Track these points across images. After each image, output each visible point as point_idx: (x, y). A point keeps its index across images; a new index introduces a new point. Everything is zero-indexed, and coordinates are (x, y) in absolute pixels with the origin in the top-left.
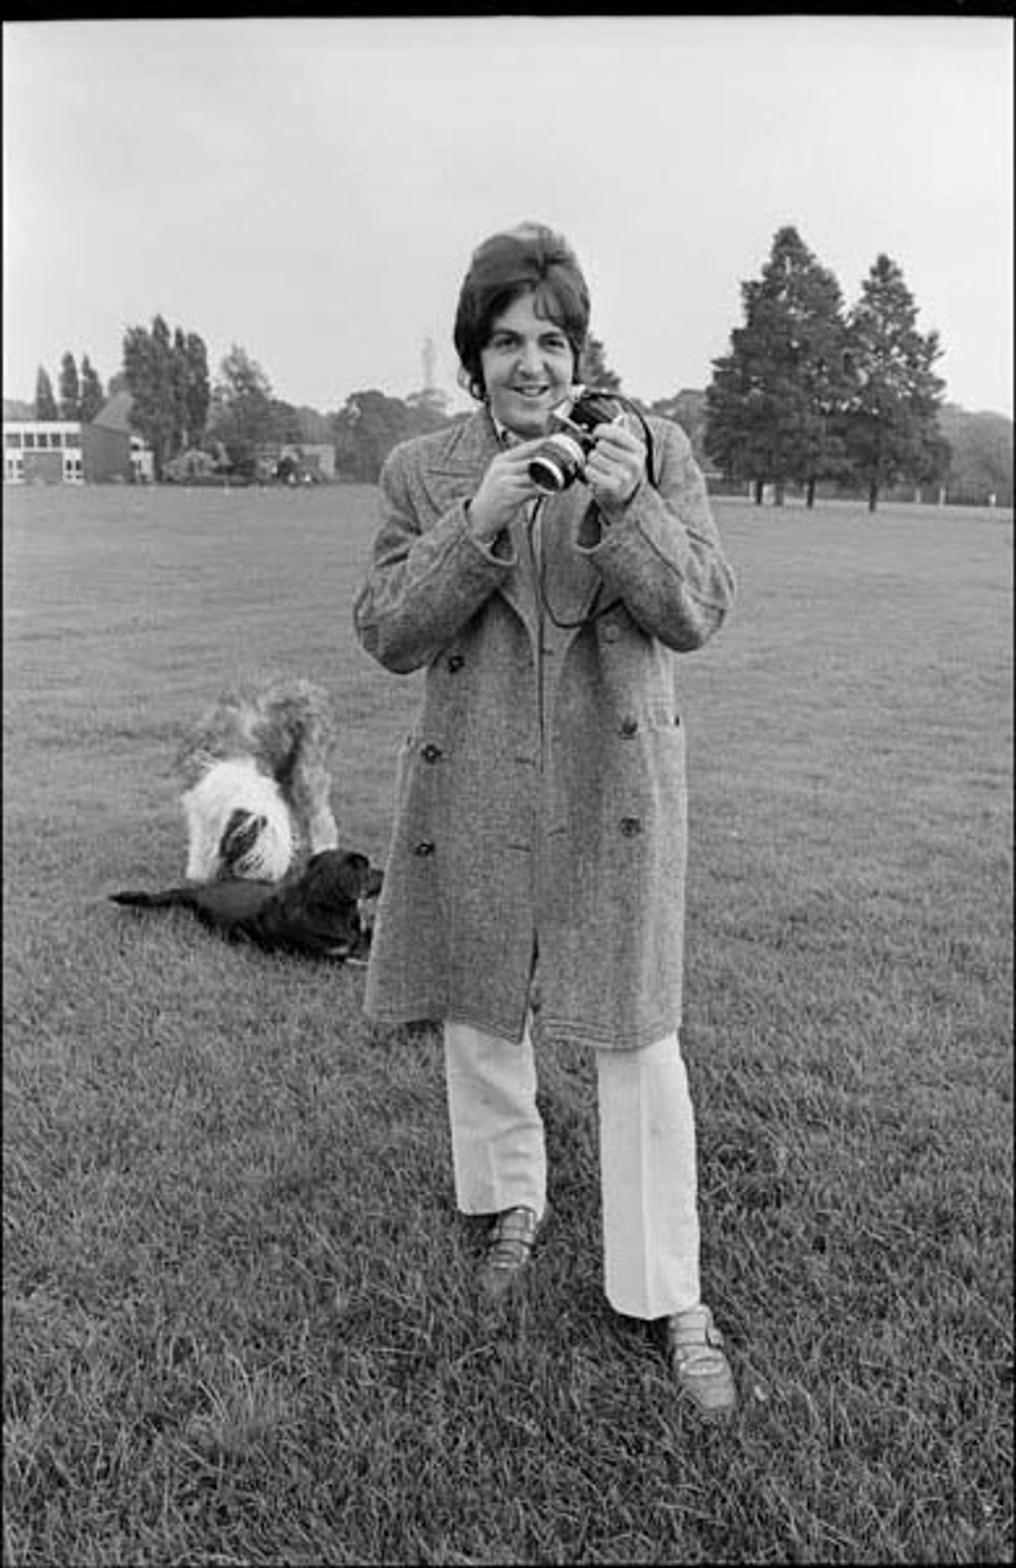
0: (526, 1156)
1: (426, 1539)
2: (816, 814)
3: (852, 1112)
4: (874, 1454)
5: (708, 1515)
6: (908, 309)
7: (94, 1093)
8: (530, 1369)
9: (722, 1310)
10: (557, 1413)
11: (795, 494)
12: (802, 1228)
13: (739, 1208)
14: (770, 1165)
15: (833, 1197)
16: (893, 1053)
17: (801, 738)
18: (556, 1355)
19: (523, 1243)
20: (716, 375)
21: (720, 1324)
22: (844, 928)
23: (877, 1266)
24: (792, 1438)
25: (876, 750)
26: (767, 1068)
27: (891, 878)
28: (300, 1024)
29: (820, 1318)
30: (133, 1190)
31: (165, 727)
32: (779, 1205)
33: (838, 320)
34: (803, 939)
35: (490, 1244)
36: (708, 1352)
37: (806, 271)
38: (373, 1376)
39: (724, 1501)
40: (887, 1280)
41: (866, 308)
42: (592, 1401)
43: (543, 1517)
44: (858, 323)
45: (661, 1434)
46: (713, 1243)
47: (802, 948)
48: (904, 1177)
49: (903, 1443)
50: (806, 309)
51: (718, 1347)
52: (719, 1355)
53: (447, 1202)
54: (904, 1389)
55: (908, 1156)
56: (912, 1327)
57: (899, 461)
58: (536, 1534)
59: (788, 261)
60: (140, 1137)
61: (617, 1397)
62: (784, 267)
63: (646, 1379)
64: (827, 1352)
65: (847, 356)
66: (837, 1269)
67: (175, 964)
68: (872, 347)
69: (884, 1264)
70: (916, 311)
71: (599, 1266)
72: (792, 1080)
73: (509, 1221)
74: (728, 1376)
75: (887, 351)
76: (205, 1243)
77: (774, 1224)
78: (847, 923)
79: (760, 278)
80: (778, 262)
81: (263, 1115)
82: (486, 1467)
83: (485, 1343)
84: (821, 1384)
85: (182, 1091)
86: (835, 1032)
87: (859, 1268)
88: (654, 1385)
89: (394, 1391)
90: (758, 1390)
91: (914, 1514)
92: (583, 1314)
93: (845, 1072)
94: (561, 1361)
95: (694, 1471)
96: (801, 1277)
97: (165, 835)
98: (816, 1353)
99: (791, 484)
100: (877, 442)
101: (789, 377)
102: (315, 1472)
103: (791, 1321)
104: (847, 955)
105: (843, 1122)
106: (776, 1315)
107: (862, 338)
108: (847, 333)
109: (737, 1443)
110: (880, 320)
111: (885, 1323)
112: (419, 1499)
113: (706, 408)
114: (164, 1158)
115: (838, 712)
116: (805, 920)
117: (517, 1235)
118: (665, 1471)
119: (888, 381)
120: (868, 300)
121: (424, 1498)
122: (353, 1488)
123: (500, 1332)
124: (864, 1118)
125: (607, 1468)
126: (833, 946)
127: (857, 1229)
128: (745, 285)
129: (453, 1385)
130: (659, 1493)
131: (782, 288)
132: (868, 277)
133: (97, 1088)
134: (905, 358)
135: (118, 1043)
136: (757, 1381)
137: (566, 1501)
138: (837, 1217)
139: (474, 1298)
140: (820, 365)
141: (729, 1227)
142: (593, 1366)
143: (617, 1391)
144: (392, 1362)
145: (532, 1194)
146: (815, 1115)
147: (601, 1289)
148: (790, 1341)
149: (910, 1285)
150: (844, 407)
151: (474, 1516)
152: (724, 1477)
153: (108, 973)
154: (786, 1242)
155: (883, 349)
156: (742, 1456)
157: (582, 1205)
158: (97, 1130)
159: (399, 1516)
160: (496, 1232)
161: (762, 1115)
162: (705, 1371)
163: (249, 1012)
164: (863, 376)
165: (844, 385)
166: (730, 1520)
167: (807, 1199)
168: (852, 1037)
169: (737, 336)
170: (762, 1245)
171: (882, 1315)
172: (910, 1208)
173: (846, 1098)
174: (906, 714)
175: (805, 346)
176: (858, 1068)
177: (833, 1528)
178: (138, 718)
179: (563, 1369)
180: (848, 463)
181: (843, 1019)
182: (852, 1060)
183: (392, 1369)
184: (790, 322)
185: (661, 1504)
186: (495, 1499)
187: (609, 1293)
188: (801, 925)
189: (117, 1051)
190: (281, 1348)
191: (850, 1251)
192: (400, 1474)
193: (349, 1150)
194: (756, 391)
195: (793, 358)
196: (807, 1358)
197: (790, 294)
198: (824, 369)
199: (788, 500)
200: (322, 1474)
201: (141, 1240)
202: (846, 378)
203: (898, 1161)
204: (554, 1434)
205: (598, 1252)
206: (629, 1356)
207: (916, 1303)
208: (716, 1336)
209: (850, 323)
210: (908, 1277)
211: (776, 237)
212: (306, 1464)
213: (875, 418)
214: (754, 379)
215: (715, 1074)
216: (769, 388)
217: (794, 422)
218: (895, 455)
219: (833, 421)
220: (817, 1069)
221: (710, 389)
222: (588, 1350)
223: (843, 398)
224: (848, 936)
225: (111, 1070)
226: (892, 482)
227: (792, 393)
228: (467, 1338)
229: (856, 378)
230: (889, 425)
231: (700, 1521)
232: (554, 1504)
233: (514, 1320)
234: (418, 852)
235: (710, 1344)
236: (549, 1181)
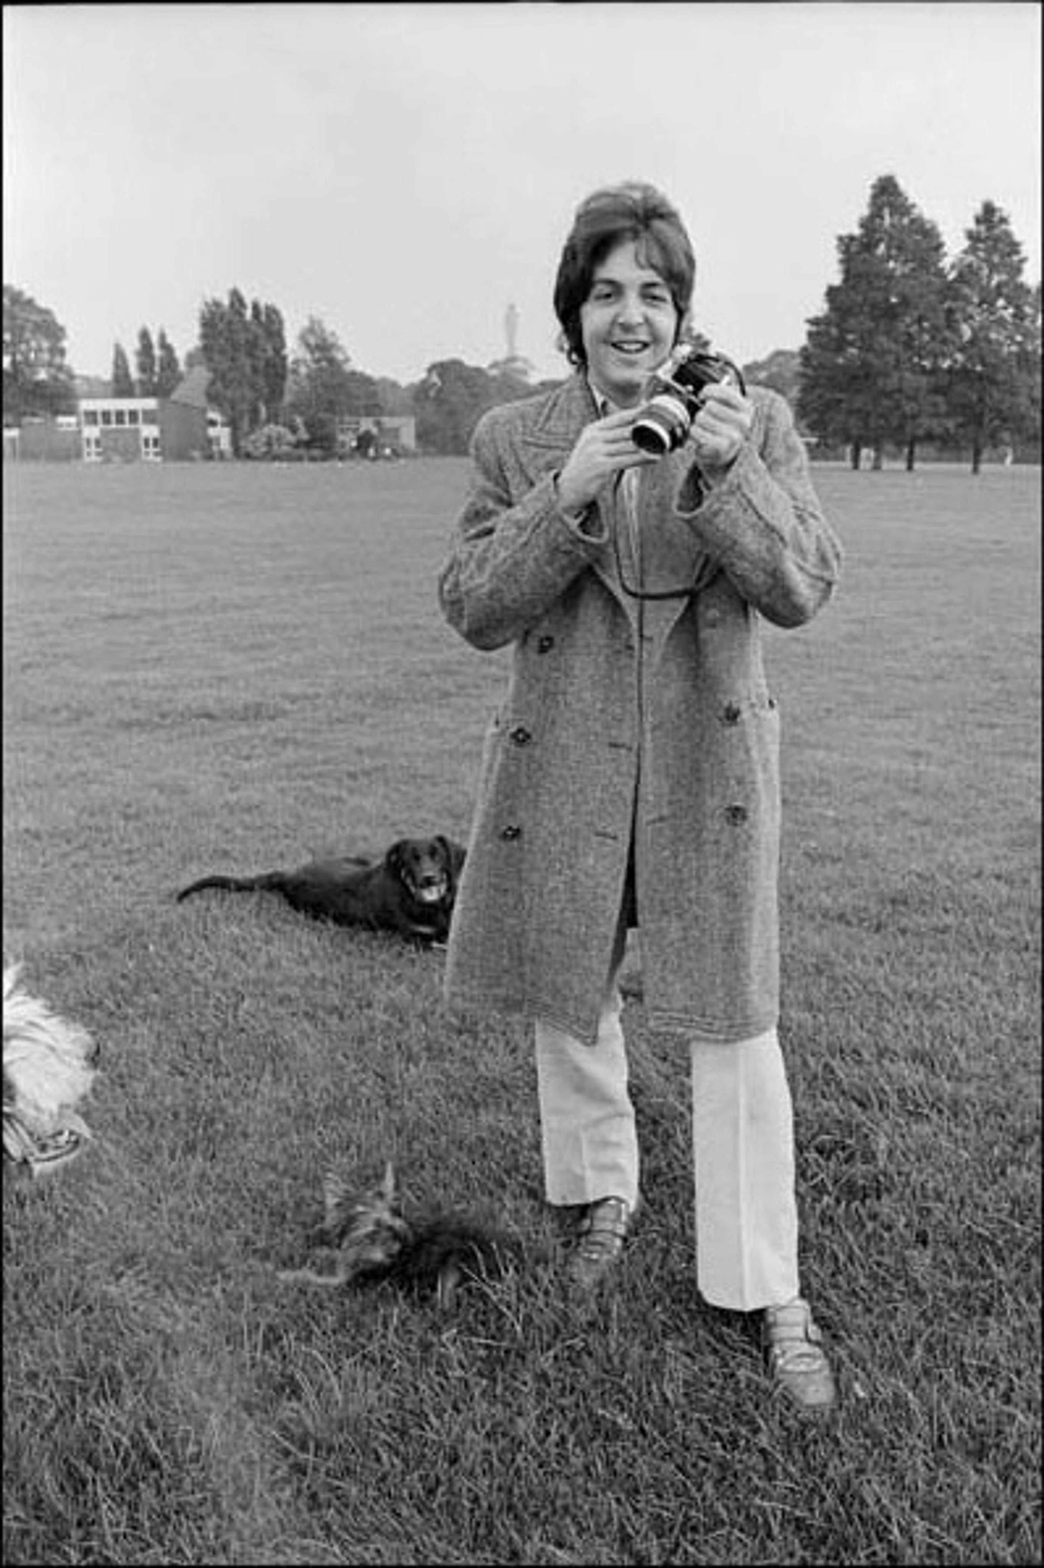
0: (618, 1145)
1: (519, 1531)
2: (916, 791)
3: (956, 1103)
4: (980, 1454)
5: (806, 1514)
6: (1015, 258)
7: (180, 1079)
8: (622, 1362)
9: (820, 1304)
10: (650, 1407)
11: (894, 457)
12: (903, 1220)
13: (838, 1201)
14: (870, 1157)
15: (935, 1189)
16: (997, 1041)
17: (899, 712)
18: (648, 1348)
19: (614, 1234)
20: (810, 334)
21: (818, 1319)
22: (946, 911)
23: (982, 1261)
24: (893, 1437)
25: (980, 725)
26: (866, 1056)
27: (996, 859)
28: (385, 1010)
29: (923, 1314)
30: (219, 1176)
31: (246, 708)
32: (879, 1198)
33: (940, 273)
34: (904, 922)
35: (579, 1235)
36: (806, 1348)
37: (906, 221)
38: (462, 1366)
39: (823, 1499)
40: (992, 1276)
41: (970, 258)
42: (686, 1395)
43: (636, 1511)
44: (961, 275)
45: (756, 1431)
46: (811, 1236)
47: (903, 931)
48: (1010, 1170)
49: (1010, 1444)
50: (906, 262)
51: (816, 1343)
52: (817, 1351)
53: (535, 1192)
54: (1012, 1389)
55: (1015, 1148)
56: (1018, 1324)
57: (1004, 420)
58: (630, 1530)
59: (886, 212)
60: (226, 1125)
61: (712, 1391)
62: (882, 218)
63: (742, 1373)
64: (930, 1349)
65: (950, 312)
66: (939, 1263)
67: (259, 949)
68: (976, 300)
69: (989, 1259)
70: (1023, 261)
71: (691, 1258)
72: (893, 1069)
73: (600, 1212)
74: (826, 1372)
75: (992, 304)
76: (291, 1231)
77: (874, 1217)
78: (949, 905)
79: (857, 231)
80: (876, 213)
81: (349, 1102)
82: (577, 1462)
83: (575, 1336)
84: (924, 1382)
85: (267, 1077)
86: (938, 1019)
87: (963, 1264)
88: (749, 1379)
89: (484, 1382)
90: (857, 1386)
91: (1021, 1517)
92: (677, 1308)
93: (948, 1060)
94: (654, 1354)
95: (792, 1469)
96: (902, 1272)
97: (247, 818)
98: (919, 1350)
99: (889, 447)
100: (981, 400)
101: (888, 333)
102: (406, 1462)
103: (892, 1317)
104: (949, 939)
105: (947, 1112)
106: (877, 1310)
107: (966, 290)
108: (949, 286)
109: (837, 1442)
110: (985, 271)
111: (991, 1321)
112: (510, 1491)
113: (801, 369)
114: (250, 1145)
115: (940, 685)
116: (905, 903)
117: (608, 1226)
118: (762, 1467)
119: (993, 336)
120: (972, 250)
121: (516, 1491)
122: (443, 1478)
123: (592, 1324)
124: (968, 1107)
125: (702, 1464)
126: (936, 929)
127: (961, 1222)
128: (841, 239)
129: (543, 1377)
130: (756, 1490)
131: (880, 240)
132: (972, 225)
133: (182, 1074)
134: (1011, 310)
135: (203, 1029)
136: (857, 1378)
137: (659, 1496)
138: (939, 1210)
139: (564, 1289)
140: (920, 320)
141: (826, 1219)
142: (688, 1361)
143: (712, 1385)
144: (482, 1353)
145: (624, 1184)
146: (918, 1106)
147: (693, 1282)
148: (891, 1338)
149: (1017, 1282)
150: (946, 364)
151: (566, 1509)
152: (822, 1476)
153: (191, 958)
154: (886, 1235)
155: (987, 301)
156: (841, 1454)
157: (675, 1195)
158: (183, 1116)
159: (490, 1508)
160: (586, 1223)
161: (861, 1104)
162: (803, 1368)
163: (334, 997)
164: (967, 332)
165: (945, 341)
166: (828, 1519)
167: (908, 1191)
168: (956, 1025)
169: (832, 293)
170: (862, 1238)
171: (987, 1313)
172: (1015, 1202)
173: (948, 1086)
175: (905, 301)
176: (962, 1057)
177: (937, 1530)
178: (219, 700)
179: (655, 1362)
180: (950, 424)
181: (945, 1006)
182: (956, 1049)
183: (481, 1359)
184: (890, 277)
185: (758, 1501)
186: (587, 1492)
187: (701, 1285)
188: (902, 908)
189: (203, 1036)
190: (370, 1337)
191: (954, 1245)
192: (491, 1465)
193: (437, 1138)
194: (853, 351)
195: (891, 314)
196: (909, 1354)
197: (888, 248)
198: (926, 324)
199: (886, 465)
200: (412, 1464)
201: (228, 1227)
202: (947, 334)
203: (1004, 1152)
204: (647, 1427)
205: (690, 1243)
206: (723, 1350)
207: (1023, 1300)
208: (814, 1332)
209: (952, 276)
210: (1014, 1274)
211: (874, 187)
212: (397, 1454)
213: (980, 377)
214: (850, 337)
215: (812, 1061)
216: (866, 347)
217: (892, 382)
218: (999, 412)
219: (933, 380)
220: (917, 1056)
221: (804, 349)
222: (681, 1344)
223: (944, 355)
224: (949, 919)
225: (196, 1056)
226: (996, 442)
227: (889, 352)
228: (557, 1330)
229: (957, 332)
230: (993, 382)
231: (797, 1519)
232: (647, 1499)
233: (605, 1313)
234: (504, 836)
235: (809, 1340)
236: (641, 1172)
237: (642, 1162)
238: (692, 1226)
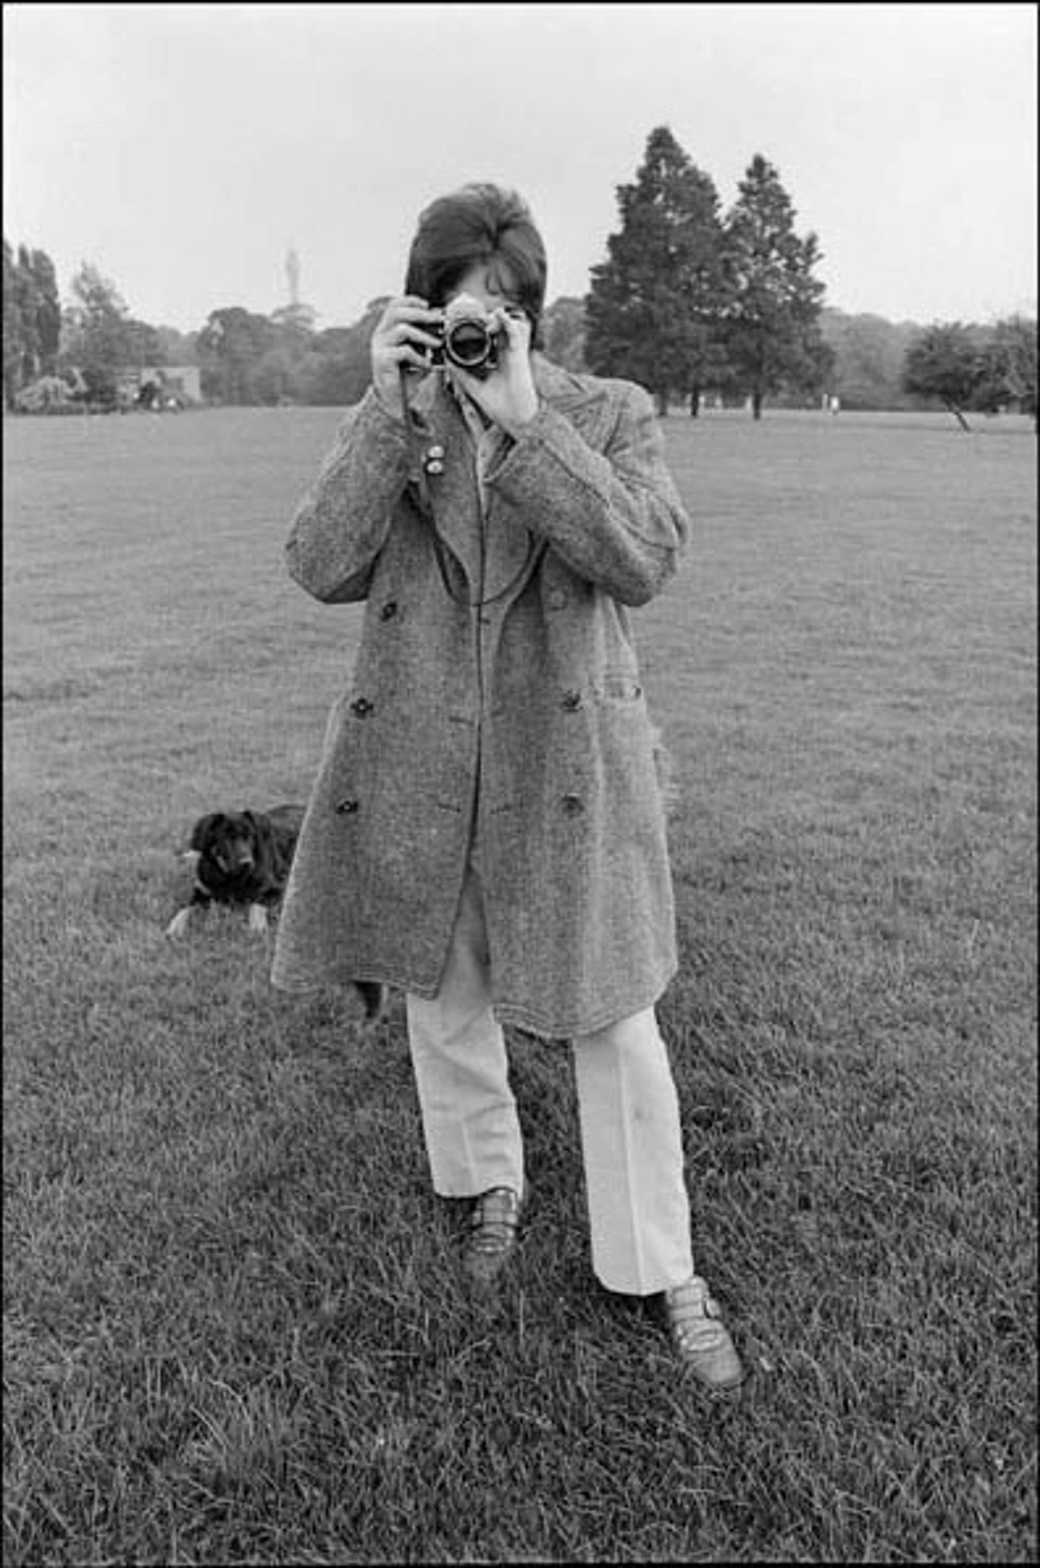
0: (502, 1136)
1: (450, 1549)
2: (742, 746)
3: (819, 1061)
4: (884, 1415)
5: (731, 1497)
6: (786, 211)
7: (34, 1098)
8: (533, 1359)
9: (718, 1279)
10: (568, 1405)
11: (679, 403)
12: (786, 1186)
13: (721, 1172)
14: (746, 1123)
15: (811, 1153)
16: (849, 996)
17: (717, 666)
18: (557, 1342)
19: (505, 1224)
20: (594, 282)
21: (716, 1294)
22: (787, 867)
23: (862, 1220)
24: (802, 1407)
25: (793, 676)
26: (729, 1020)
27: (826, 811)
28: (244, 1005)
29: (815, 1281)
30: (91, 1202)
31: (56, 686)
32: (758, 1166)
33: (716, 224)
34: (748, 882)
35: (473, 1228)
36: (707, 1325)
37: (681, 172)
38: (372, 1381)
39: (744, 1478)
40: (874, 1235)
41: (744, 210)
42: (599, 1386)
43: (565, 1513)
44: (736, 226)
45: (671, 1415)
46: (700, 1208)
47: (747, 890)
48: (878, 1126)
49: (912, 1403)
50: (683, 212)
51: (716, 1318)
52: (718, 1325)
53: (423, 1187)
54: (905, 1347)
55: (880, 1105)
56: (904, 1281)
57: (783, 368)
58: (561, 1532)
59: (662, 162)
60: (90, 1143)
61: (624, 1380)
62: (658, 169)
63: (651, 1358)
64: (826, 1315)
65: (726, 262)
66: (823, 1228)
67: (103, 949)
68: (751, 250)
69: (869, 1216)
70: (793, 213)
71: (586, 1244)
72: (756, 1033)
73: (489, 1203)
74: (729, 1347)
75: (766, 256)
76: (176, 1253)
77: (757, 1185)
78: (787, 861)
79: (636, 182)
80: (653, 165)
81: (219, 1107)
82: (501, 1469)
83: (482, 1337)
84: (825, 1350)
85: (129, 1088)
86: (792, 978)
87: (845, 1226)
88: (660, 1367)
89: (396, 1395)
90: (764, 1361)
91: (931, 1475)
92: (578, 1297)
93: (807, 1019)
94: (563, 1347)
95: (712, 1452)
96: (791, 1238)
97: (72, 806)
98: (816, 1317)
99: (673, 394)
100: (759, 348)
101: (668, 282)
102: (327, 1492)
103: (786, 1285)
104: (792, 895)
105: (812, 1073)
106: (771, 1280)
107: (741, 241)
108: (726, 237)
109: (749, 1418)
110: (758, 223)
111: (878, 1281)
112: (437, 1508)
113: (585, 317)
114: (120, 1164)
115: (749, 636)
116: (746, 861)
117: (500, 1217)
118: (681, 1452)
119: (768, 286)
120: (745, 202)
121: (442, 1507)
122: (368, 1505)
123: (496, 1322)
124: (832, 1067)
125: (624, 1456)
126: (778, 887)
127: (839, 1184)
128: (620, 188)
129: (457, 1385)
130: (679, 1477)
131: (659, 191)
132: (744, 178)
133: (35, 1092)
134: (784, 261)
135: (54, 1041)
136: (762, 1352)
137: (587, 1495)
138: (817, 1173)
139: (465, 1287)
140: (699, 270)
141: (713, 1192)
142: (596, 1350)
143: (622, 1373)
144: (390, 1364)
145: (511, 1173)
146: (781, 1066)
147: (590, 1267)
148: (788, 1306)
149: (898, 1239)
150: (725, 313)
151: (495, 1520)
152: (741, 1455)
153: (30, 963)
154: (771, 1203)
155: (761, 253)
156: (756, 1430)
157: (562, 1180)
158: (43, 1138)
159: (419, 1528)
160: (477, 1215)
161: (731, 1072)
162: (707, 1345)
163: (190, 997)
164: (743, 282)
165: (723, 290)
166: (751, 1498)
167: (787, 1157)
168: (811, 983)
169: (614, 242)
170: (749, 1210)
171: (873, 1273)
172: (886, 1159)
173: (810, 1047)
174: (817, 635)
175: (683, 251)
176: (818, 1015)
177: (854, 1498)
178: (27, 679)
179: (566, 1357)
180: (731, 370)
181: (795, 964)
182: (812, 1006)
183: (391, 1372)
184: (669, 227)
185: (683, 1489)
186: (514, 1500)
188: (743, 866)
189: (54, 1051)
190: (272, 1362)
191: (836, 1208)
192: (414, 1482)
193: (315, 1140)
194: (637, 299)
195: (671, 263)
196: (807, 1322)
197: (666, 199)
198: (704, 274)
199: (672, 410)
200: (334, 1493)
201: (106, 1256)
202: (726, 284)
203: (870, 1110)
204: (567, 1424)
205: (584, 1228)
206: (630, 1336)
207: (906, 1258)
208: (712, 1306)
209: (727, 227)
210: (895, 1230)
211: (650, 139)
212: (317, 1485)
213: (757, 325)
214: (633, 285)
215: (679, 1032)
216: (648, 296)
217: (674, 331)
218: (777, 361)
219: (712, 329)
220: (777, 1018)
221: (589, 297)
222: (589, 1335)
223: (724, 306)
224: (791, 876)
225: (48, 1071)
226: (775, 388)
227: (669, 300)
228: (464, 1332)
229: (736, 283)
230: (768, 330)
231: (721, 1502)
232: (574, 1499)
233: (510, 1309)
234: (341, 810)
235: (708, 1316)
236: (526, 1156)
237: (526, 1147)
238: (585, 1211)
